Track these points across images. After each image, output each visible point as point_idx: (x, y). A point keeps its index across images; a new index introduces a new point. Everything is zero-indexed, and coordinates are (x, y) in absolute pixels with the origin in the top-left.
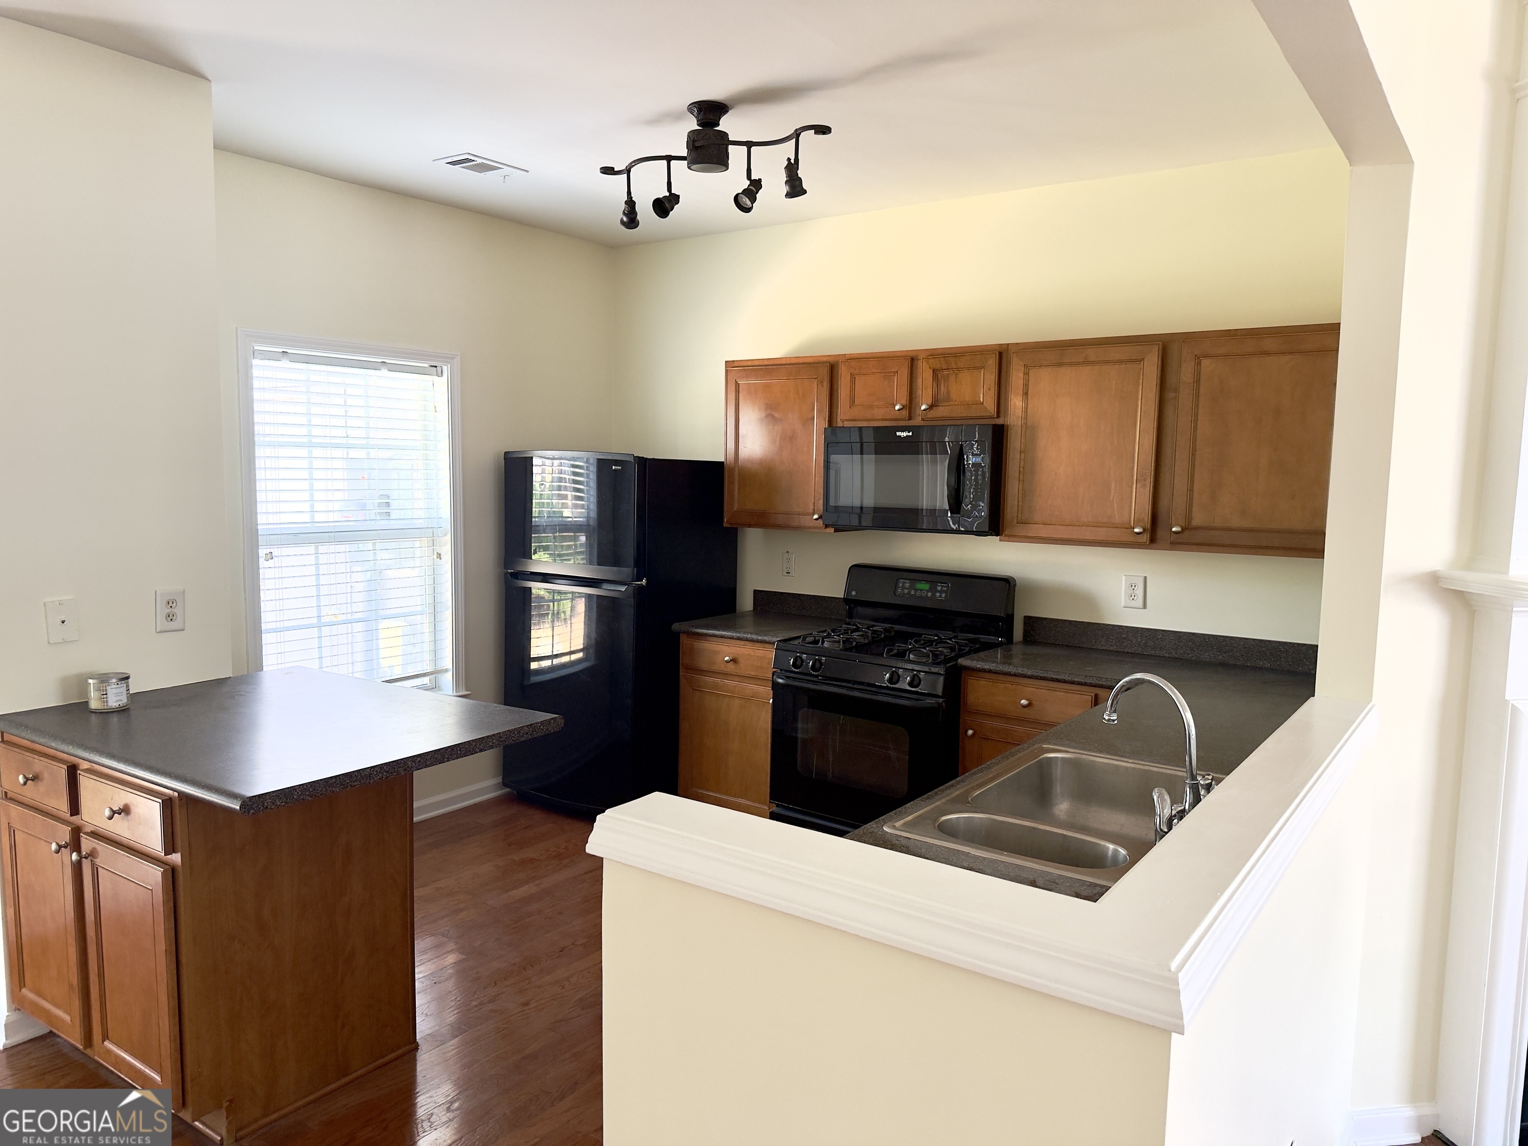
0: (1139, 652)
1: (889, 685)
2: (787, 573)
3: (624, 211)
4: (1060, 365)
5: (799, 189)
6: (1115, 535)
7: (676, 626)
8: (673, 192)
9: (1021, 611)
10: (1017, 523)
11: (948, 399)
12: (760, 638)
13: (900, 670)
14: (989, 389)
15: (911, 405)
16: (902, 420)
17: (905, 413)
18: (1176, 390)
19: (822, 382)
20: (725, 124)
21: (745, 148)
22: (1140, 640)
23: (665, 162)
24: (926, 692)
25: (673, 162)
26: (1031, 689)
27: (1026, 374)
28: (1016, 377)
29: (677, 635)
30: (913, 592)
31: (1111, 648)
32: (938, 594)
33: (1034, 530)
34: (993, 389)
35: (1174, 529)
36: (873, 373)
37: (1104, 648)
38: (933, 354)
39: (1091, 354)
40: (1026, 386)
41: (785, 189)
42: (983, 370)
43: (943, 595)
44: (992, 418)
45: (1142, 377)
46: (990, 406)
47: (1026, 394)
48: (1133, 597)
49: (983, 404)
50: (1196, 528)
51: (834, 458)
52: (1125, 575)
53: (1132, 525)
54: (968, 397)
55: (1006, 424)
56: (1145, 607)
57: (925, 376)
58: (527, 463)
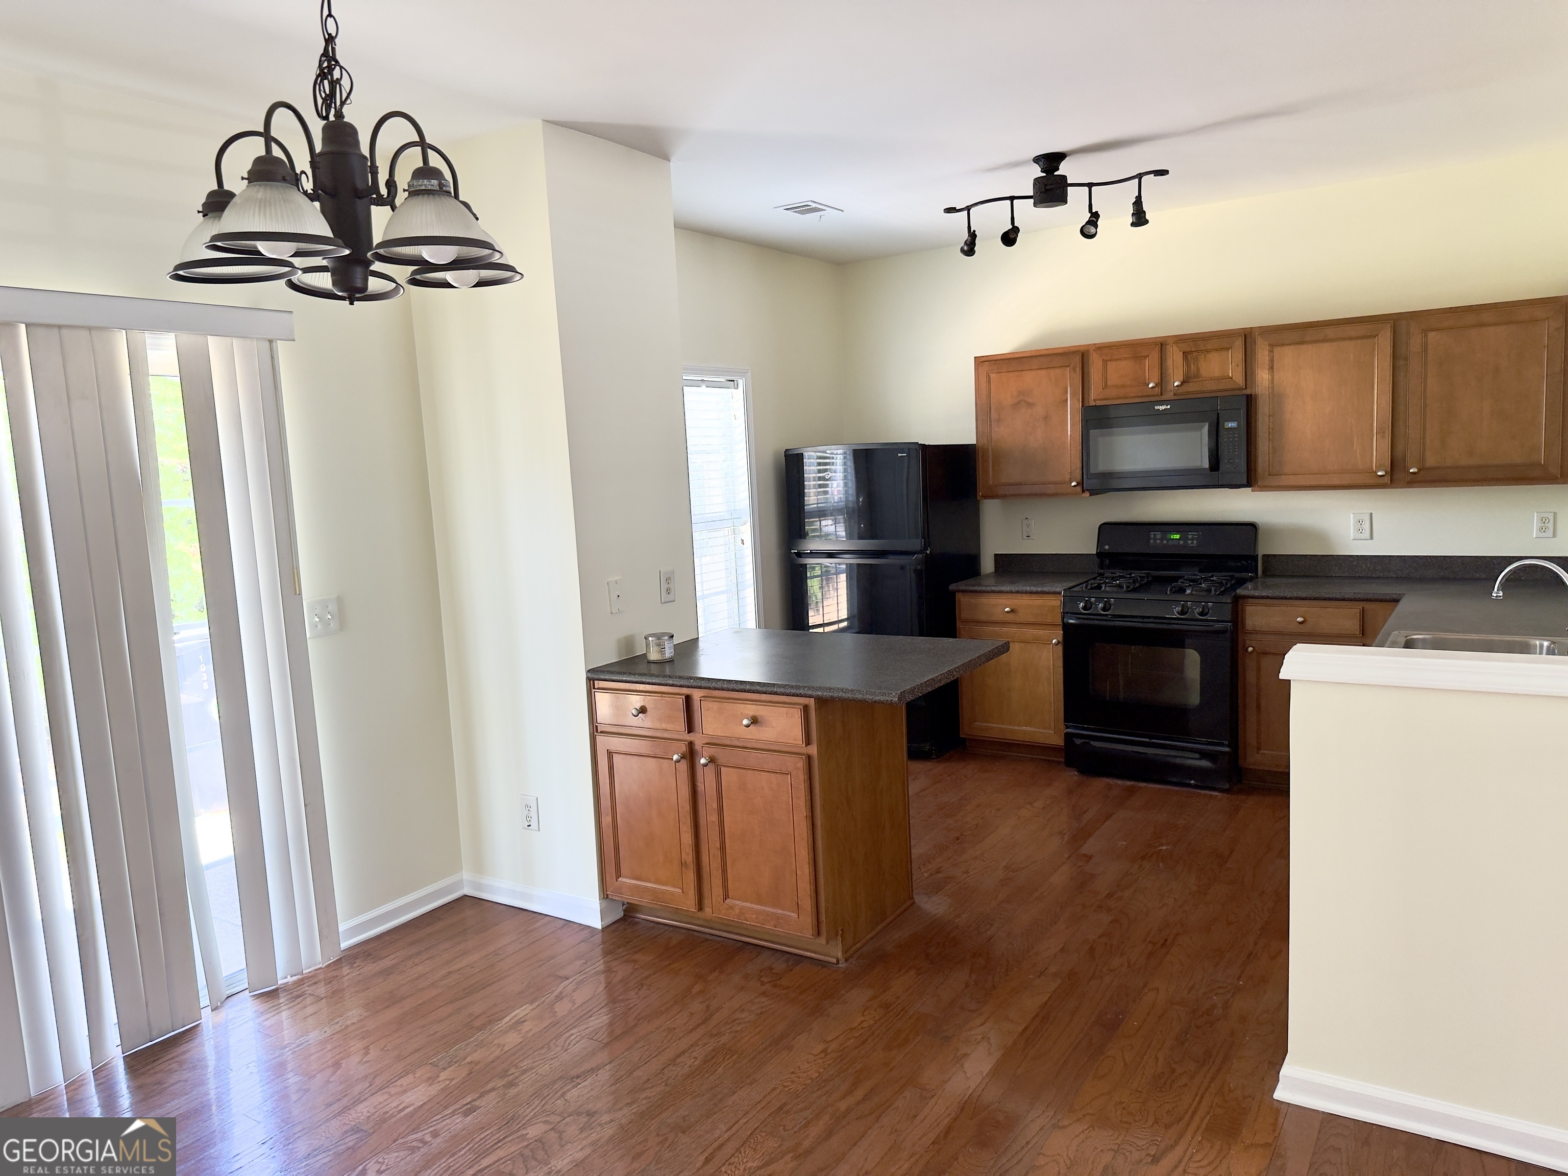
0: (1369, 575)
1: (1179, 616)
2: (1027, 537)
3: (966, 241)
4: (1302, 343)
5: (1143, 220)
6: (1360, 480)
7: (952, 587)
8: (1015, 225)
9: (1263, 549)
10: (1269, 475)
11: (1197, 375)
12: (1039, 589)
13: (1188, 603)
14: (1237, 366)
15: (1162, 382)
16: (1156, 395)
17: (1158, 390)
18: (1406, 359)
19: (1074, 369)
20: (1064, 169)
21: (1086, 189)
22: (1369, 566)
23: (1009, 202)
24: (1215, 619)
25: (1015, 201)
26: (1303, 608)
27: (1271, 351)
28: (1262, 354)
29: (953, 594)
30: (1165, 542)
31: (1344, 575)
32: (1190, 542)
33: (1284, 480)
34: (1240, 366)
35: (1411, 471)
36: (1125, 359)
37: (1337, 575)
38: (1180, 339)
39: (1330, 332)
40: (1272, 361)
41: (1130, 220)
42: (1230, 350)
43: (1195, 542)
44: (1241, 389)
45: (1377, 349)
46: (1239, 379)
47: (1271, 368)
48: (1361, 531)
49: (1232, 378)
50: (1429, 469)
51: (1093, 432)
52: (1353, 513)
53: (1375, 470)
54: (1217, 373)
55: (1253, 394)
56: (1372, 538)
57: (1175, 358)
58: (800, 457)
